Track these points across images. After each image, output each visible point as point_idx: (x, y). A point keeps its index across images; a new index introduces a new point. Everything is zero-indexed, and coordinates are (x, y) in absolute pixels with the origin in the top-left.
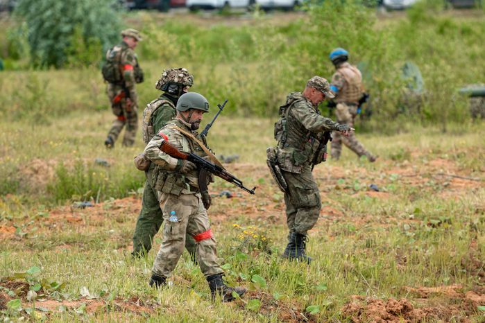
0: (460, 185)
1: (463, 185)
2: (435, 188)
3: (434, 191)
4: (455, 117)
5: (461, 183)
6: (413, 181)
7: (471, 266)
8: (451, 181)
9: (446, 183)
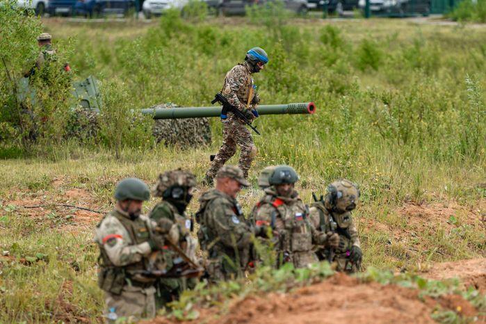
0: (85, 218)
1: (88, 218)
2: (55, 221)
3: (52, 226)
4: (134, 142)
5: (86, 216)
6: (33, 213)
7: (59, 309)
8: (75, 214)
9: (68, 216)
